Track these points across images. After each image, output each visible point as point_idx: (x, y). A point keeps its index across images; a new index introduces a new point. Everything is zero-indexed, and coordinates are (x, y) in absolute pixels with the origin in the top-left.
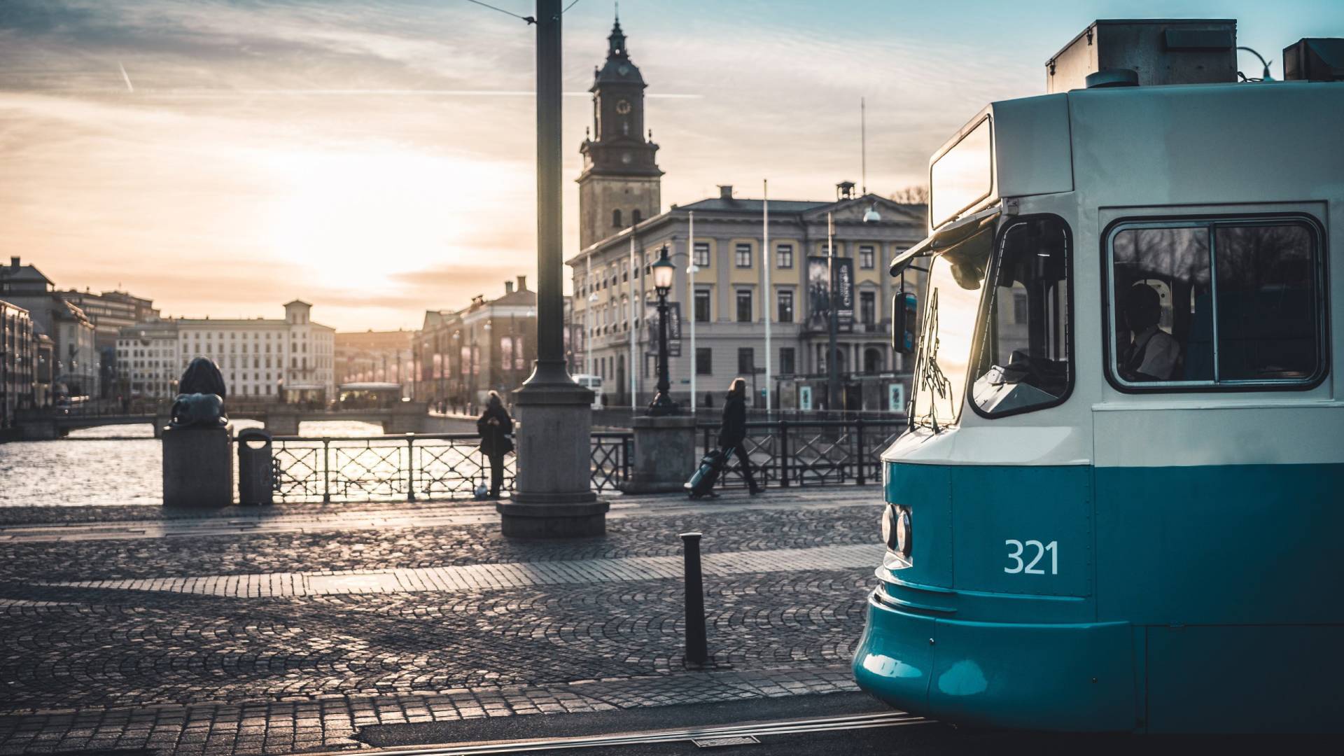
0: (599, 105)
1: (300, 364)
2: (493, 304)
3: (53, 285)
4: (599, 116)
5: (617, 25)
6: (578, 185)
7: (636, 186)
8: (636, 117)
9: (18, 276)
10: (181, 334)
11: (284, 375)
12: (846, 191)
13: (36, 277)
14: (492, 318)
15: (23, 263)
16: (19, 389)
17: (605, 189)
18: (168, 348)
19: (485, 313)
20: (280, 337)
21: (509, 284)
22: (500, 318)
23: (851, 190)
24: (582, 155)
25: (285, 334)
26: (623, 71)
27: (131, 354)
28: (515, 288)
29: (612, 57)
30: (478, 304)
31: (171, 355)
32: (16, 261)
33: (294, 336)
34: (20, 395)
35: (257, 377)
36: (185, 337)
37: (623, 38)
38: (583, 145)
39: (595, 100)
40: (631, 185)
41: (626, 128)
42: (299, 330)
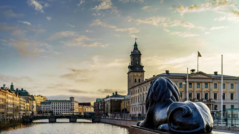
0: (132, 59)
1: (72, 108)
2: (111, 97)
3: (29, 93)
4: (132, 61)
5: (136, 43)
6: (127, 74)
7: (139, 74)
8: (139, 60)
9: (23, 92)
10: (51, 103)
11: (70, 110)
12: (193, 72)
13: (26, 92)
14: (111, 100)
15: (24, 90)
16: (23, 112)
17: (133, 75)
18: (49, 105)
19: (109, 99)
20: (69, 103)
21: (113, 93)
22: (112, 100)
23: (194, 71)
24: (128, 69)
25: (70, 103)
26: (137, 52)
27: (43, 106)
28: (115, 94)
29: (134, 49)
30: (108, 97)
31: (50, 106)
32: (22, 89)
33: (72, 103)
34: (23, 113)
35: (65, 111)
36: (52, 103)
37: (137, 45)
38: (129, 66)
39: (131, 58)
40: (138, 74)
41: (137, 63)
42: (72, 102)
